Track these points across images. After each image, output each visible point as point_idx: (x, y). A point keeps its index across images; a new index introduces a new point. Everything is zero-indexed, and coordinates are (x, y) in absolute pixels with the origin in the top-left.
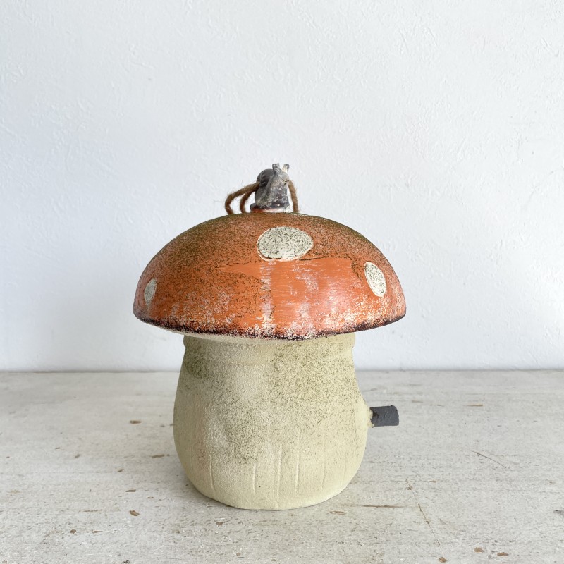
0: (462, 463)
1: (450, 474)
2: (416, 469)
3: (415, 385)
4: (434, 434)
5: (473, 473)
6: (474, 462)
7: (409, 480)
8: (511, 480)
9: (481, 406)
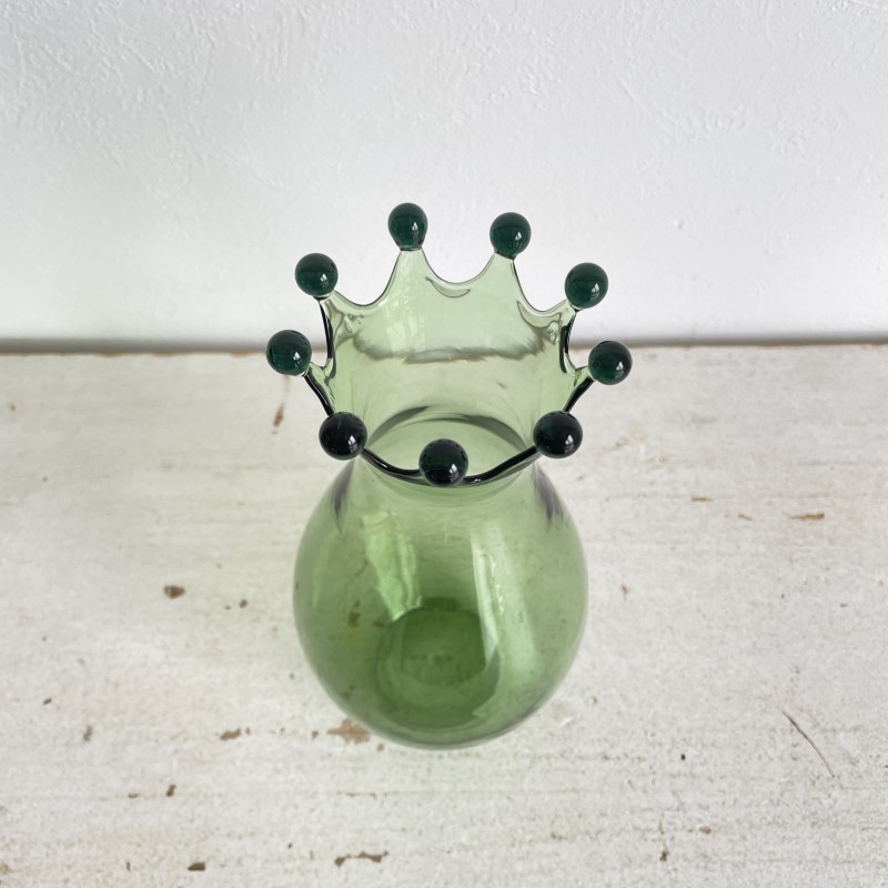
0: (760, 757)
1: (736, 800)
2: (681, 782)
3: (703, 421)
4: (722, 642)
5: (775, 797)
6: (781, 758)
7: (665, 825)
8: (837, 825)
9: (821, 516)
